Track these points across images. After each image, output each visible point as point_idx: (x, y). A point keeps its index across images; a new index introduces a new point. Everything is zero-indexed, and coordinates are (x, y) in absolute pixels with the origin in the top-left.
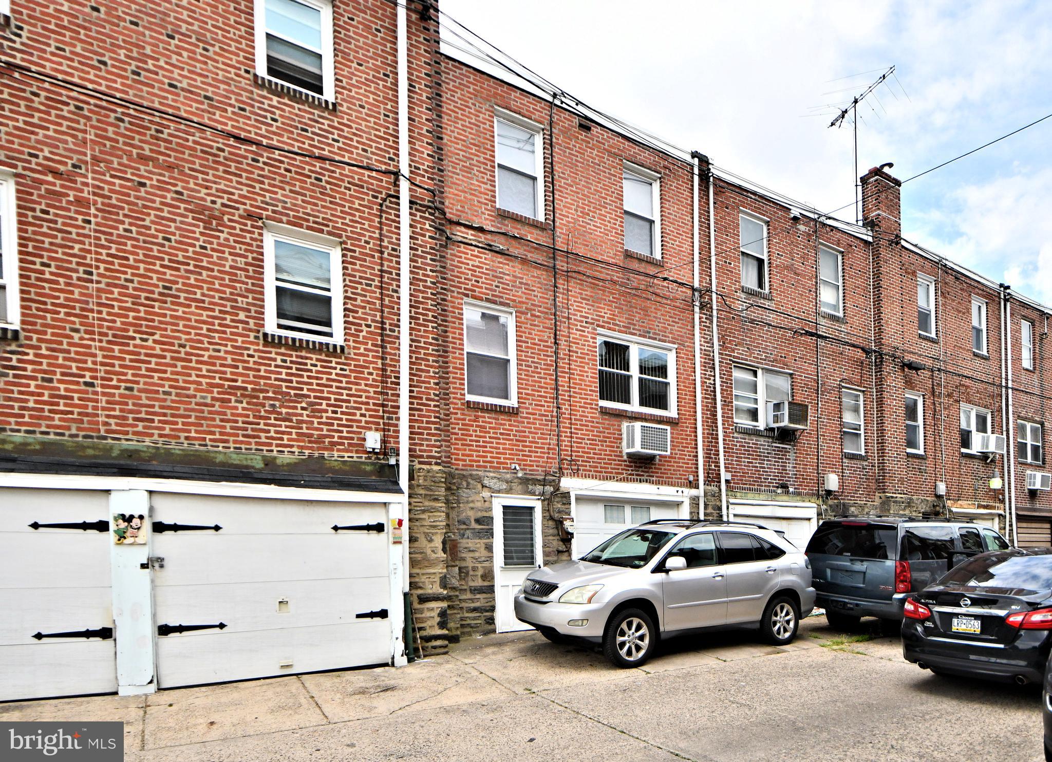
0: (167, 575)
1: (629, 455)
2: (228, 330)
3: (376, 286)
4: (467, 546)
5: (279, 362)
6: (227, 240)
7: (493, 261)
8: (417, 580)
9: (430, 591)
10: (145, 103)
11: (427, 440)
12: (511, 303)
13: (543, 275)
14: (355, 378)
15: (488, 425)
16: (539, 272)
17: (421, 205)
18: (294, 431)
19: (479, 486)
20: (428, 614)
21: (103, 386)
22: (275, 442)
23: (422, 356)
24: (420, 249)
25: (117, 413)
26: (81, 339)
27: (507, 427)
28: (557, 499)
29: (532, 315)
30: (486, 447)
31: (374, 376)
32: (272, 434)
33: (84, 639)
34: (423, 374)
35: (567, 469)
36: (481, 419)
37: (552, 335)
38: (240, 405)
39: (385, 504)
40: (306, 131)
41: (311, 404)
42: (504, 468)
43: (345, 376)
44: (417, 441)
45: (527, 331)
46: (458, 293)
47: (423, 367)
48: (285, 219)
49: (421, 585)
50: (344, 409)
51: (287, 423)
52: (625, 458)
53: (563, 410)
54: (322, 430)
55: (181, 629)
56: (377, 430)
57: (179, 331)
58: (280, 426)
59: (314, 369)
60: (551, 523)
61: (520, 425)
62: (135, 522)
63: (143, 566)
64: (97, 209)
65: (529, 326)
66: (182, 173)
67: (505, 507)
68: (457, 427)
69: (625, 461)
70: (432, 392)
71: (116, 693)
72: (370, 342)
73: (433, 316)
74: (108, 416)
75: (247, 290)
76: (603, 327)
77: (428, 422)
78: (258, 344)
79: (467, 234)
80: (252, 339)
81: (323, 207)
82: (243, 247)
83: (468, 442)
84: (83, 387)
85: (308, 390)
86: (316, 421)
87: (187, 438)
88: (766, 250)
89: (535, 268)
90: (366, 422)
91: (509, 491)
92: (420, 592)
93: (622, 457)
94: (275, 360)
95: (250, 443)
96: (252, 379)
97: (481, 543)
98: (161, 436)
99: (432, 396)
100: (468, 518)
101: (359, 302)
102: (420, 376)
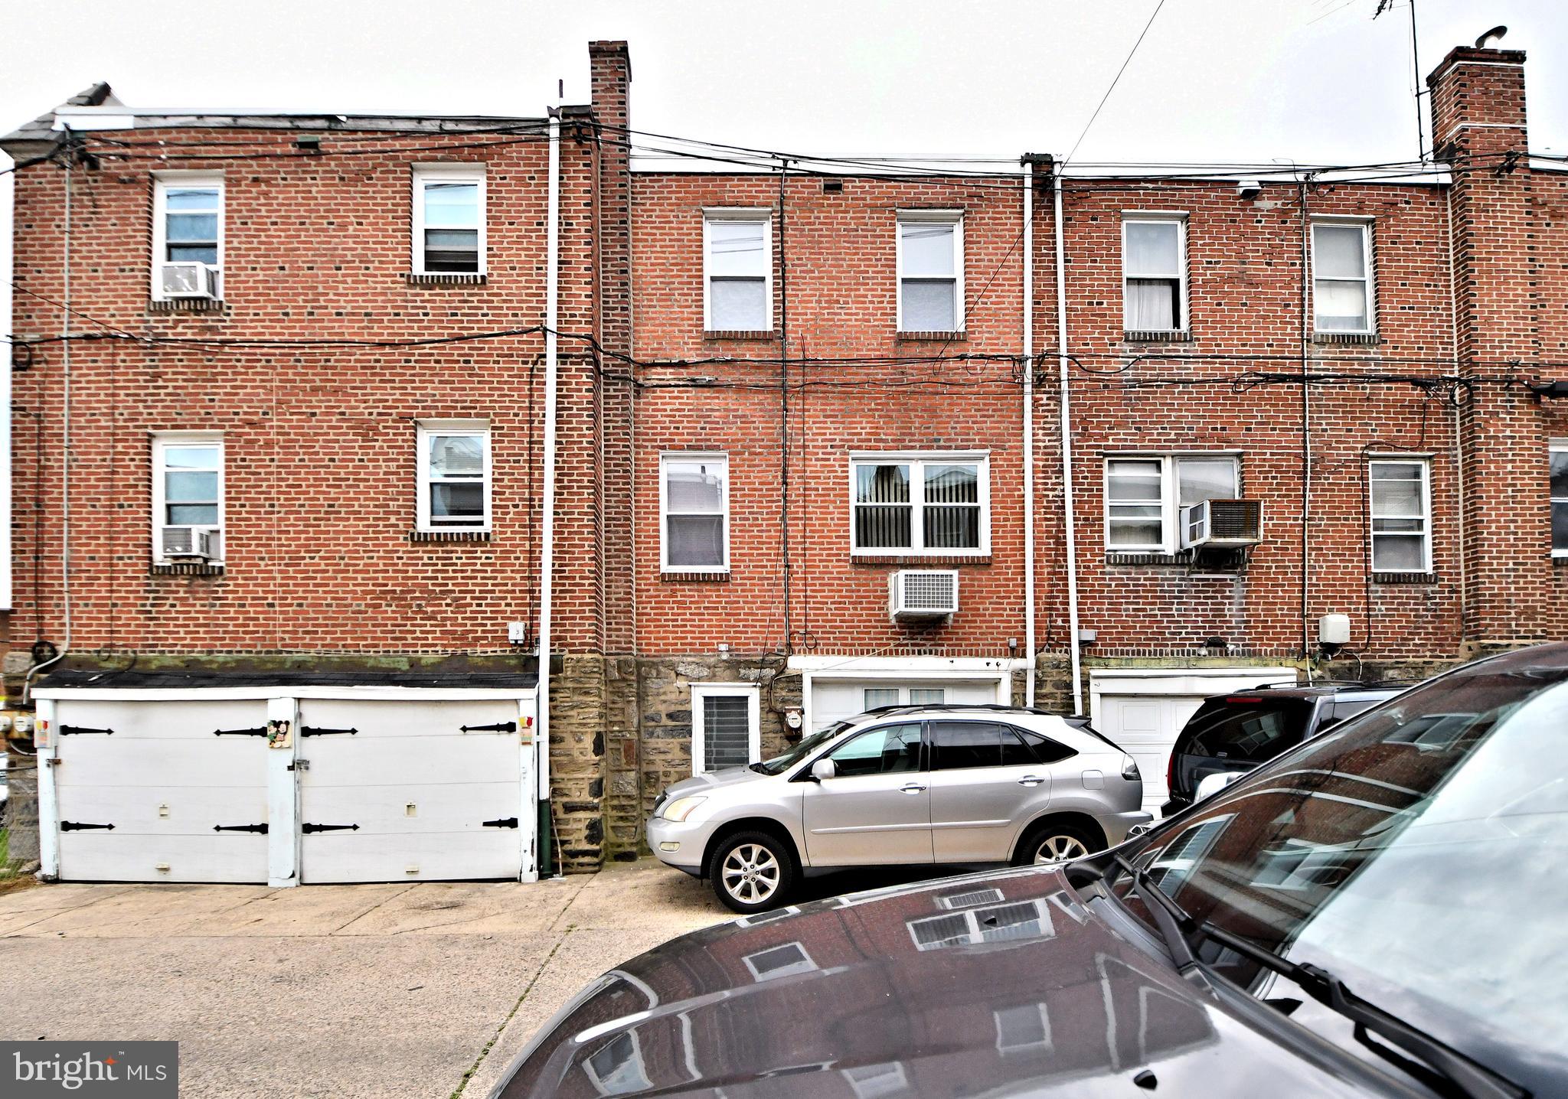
0: (311, 777)
1: (901, 618)
2: (380, 536)
3: (525, 461)
4: (656, 746)
5: (426, 561)
6: (381, 447)
7: (698, 398)
8: (562, 786)
9: (577, 800)
10: (317, 339)
11: (580, 625)
12: (722, 445)
13: (767, 400)
14: (501, 565)
15: (688, 600)
16: (761, 397)
17: (577, 357)
18: (438, 629)
19: (673, 674)
20: (575, 826)
21: (281, 605)
22: (420, 642)
23: (576, 529)
24: (575, 407)
25: (290, 629)
26: (267, 565)
27: (715, 599)
28: (781, 685)
29: (751, 454)
30: (685, 626)
31: (521, 561)
32: (418, 634)
33: (248, 833)
34: (577, 550)
35: (799, 644)
36: (679, 594)
37: (780, 474)
38: (389, 609)
39: (516, 701)
40: (456, 315)
41: (456, 599)
42: (708, 650)
43: (490, 565)
44: (568, 627)
45: (743, 475)
46: (653, 447)
47: (577, 542)
48: (433, 412)
49: (566, 792)
50: (489, 601)
51: (432, 622)
52: (893, 622)
53: (795, 569)
54: (466, 625)
55: (321, 828)
56: (523, 619)
57: (339, 545)
58: (426, 625)
59: (459, 562)
60: (771, 716)
61: (731, 594)
62: (283, 727)
63: (291, 768)
64: (280, 447)
65: (746, 468)
66: (346, 394)
67: (706, 699)
68: (649, 606)
69: (894, 627)
70: (587, 569)
71: (266, 884)
72: (517, 524)
73: (589, 481)
74: (284, 632)
75: (399, 493)
76: (859, 448)
77: (581, 605)
78: (406, 545)
79: (665, 374)
80: (401, 541)
81: (471, 389)
82: (395, 451)
83: (663, 623)
84: (266, 609)
85: (453, 585)
86: (460, 616)
87: (344, 646)
88: (1182, 263)
89: (756, 392)
90: (512, 612)
91: (712, 678)
92: (565, 799)
93: (888, 621)
94: (421, 558)
95: (397, 646)
96: (400, 581)
97: (675, 743)
98: (323, 646)
99: (587, 574)
100: (658, 713)
101: (506, 482)
102: (574, 553)
